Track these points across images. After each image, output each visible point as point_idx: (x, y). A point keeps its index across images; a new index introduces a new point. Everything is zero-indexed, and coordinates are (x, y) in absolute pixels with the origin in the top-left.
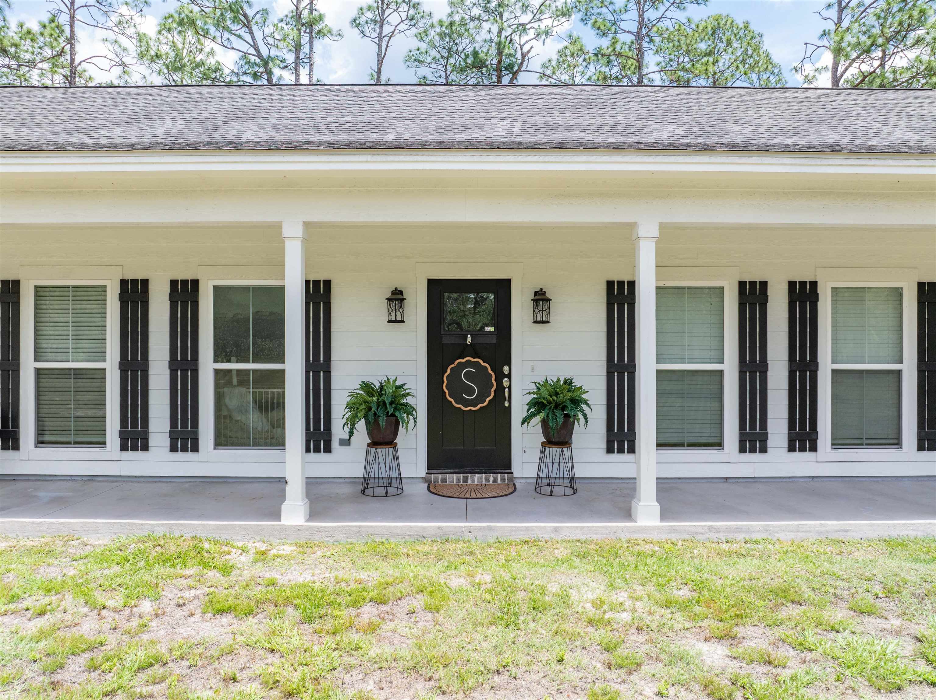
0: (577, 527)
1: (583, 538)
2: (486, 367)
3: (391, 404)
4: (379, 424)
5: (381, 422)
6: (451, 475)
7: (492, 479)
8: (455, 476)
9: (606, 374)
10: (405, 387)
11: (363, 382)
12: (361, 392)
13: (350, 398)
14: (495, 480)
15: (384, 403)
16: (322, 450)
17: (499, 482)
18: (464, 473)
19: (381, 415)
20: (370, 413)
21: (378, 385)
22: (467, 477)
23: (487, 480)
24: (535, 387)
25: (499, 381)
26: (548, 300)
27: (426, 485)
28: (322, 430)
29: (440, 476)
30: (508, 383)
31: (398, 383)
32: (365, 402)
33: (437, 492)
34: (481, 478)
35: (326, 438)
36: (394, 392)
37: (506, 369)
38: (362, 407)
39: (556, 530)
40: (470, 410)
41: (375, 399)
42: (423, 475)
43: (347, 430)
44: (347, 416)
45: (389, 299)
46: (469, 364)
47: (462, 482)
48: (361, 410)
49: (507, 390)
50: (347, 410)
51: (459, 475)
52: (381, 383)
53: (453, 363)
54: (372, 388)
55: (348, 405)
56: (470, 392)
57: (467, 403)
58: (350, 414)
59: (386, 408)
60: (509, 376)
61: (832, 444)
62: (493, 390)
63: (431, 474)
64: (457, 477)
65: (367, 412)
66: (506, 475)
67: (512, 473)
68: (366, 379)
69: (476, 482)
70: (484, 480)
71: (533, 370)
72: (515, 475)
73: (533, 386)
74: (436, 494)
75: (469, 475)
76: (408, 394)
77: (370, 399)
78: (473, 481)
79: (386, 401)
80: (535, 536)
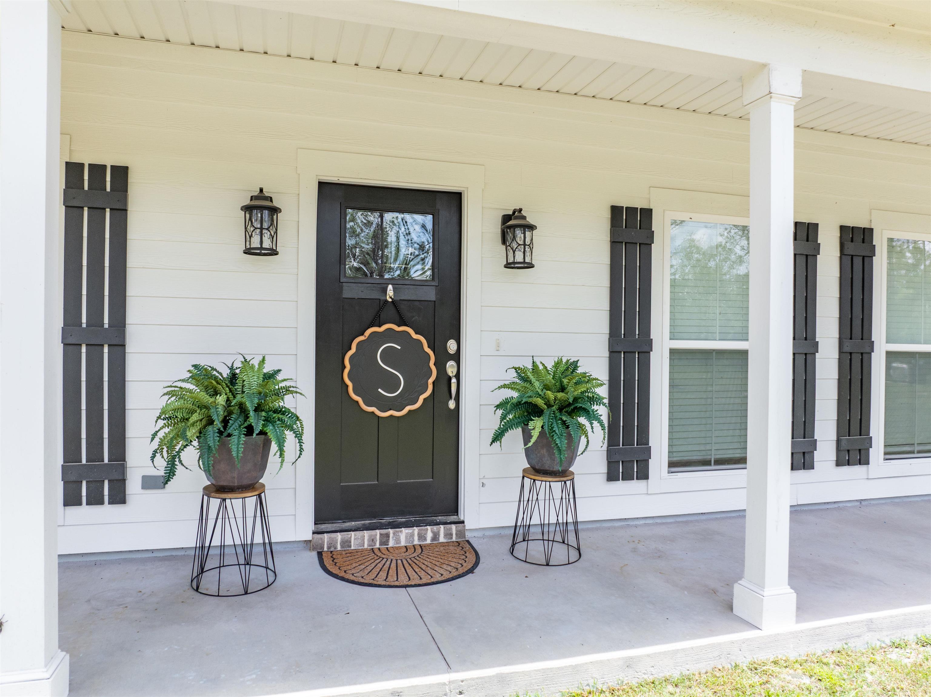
0: (665, 653)
1: (676, 675)
2: (419, 341)
3: (258, 409)
4: (229, 451)
5: (234, 448)
6: (359, 534)
7: (429, 535)
8: (366, 534)
9: (607, 354)
10: (279, 377)
11: (195, 366)
12: (191, 387)
13: (167, 397)
14: (435, 537)
15: (242, 407)
16: (106, 499)
17: (442, 539)
18: (381, 527)
19: (236, 433)
20: (210, 428)
21: (226, 372)
22: (388, 535)
23: (422, 537)
24: (515, 375)
25: (441, 366)
26: (532, 228)
27: (314, 554)
28: (106, 460)
29: (339, 536)
30: (455, 371)
31: (268, 368)
32: (203, 406)
33: (342, 574)
34: (412, 535)
35: (116, 476)
36: (260, 385)
37: (452, 346)
38: (195, 417)
39: (629, 664)
40: (391, 416)
41: (221, 400)
42: (308, 536)
43: (161, 463)
44: (161, 434)
45: (247, 209)
46: (389, 335)
47: (378, 545)
48: (193, 425)
49: (454, 380)
50: (161, 423)
51: (373, 532)
52: (231, 368)
53: (362, 334)
54: (216, 378)
55: (163, 412)
56: (392, 385)
57: (385, 404)
58: (167, 430)
59: (247, 417)
60: (457, 357)
61: (886, 454)
62: (431, 381)
63: (323, 533)
64: (370, 536)
65: (205, 427)
66: (453, 527)
67: (463, 522)
68: (203, 362)
69: (403, 544)
70: (416, 538)
71: (498, 347)
72: (468, 525)
73: (513, 374)
74: (343, 579)
75: (391, 531)
76: (288, 390)
77: (212, 400)
78: (398, 541)
79: (248, 404)
80: (591, 682)
